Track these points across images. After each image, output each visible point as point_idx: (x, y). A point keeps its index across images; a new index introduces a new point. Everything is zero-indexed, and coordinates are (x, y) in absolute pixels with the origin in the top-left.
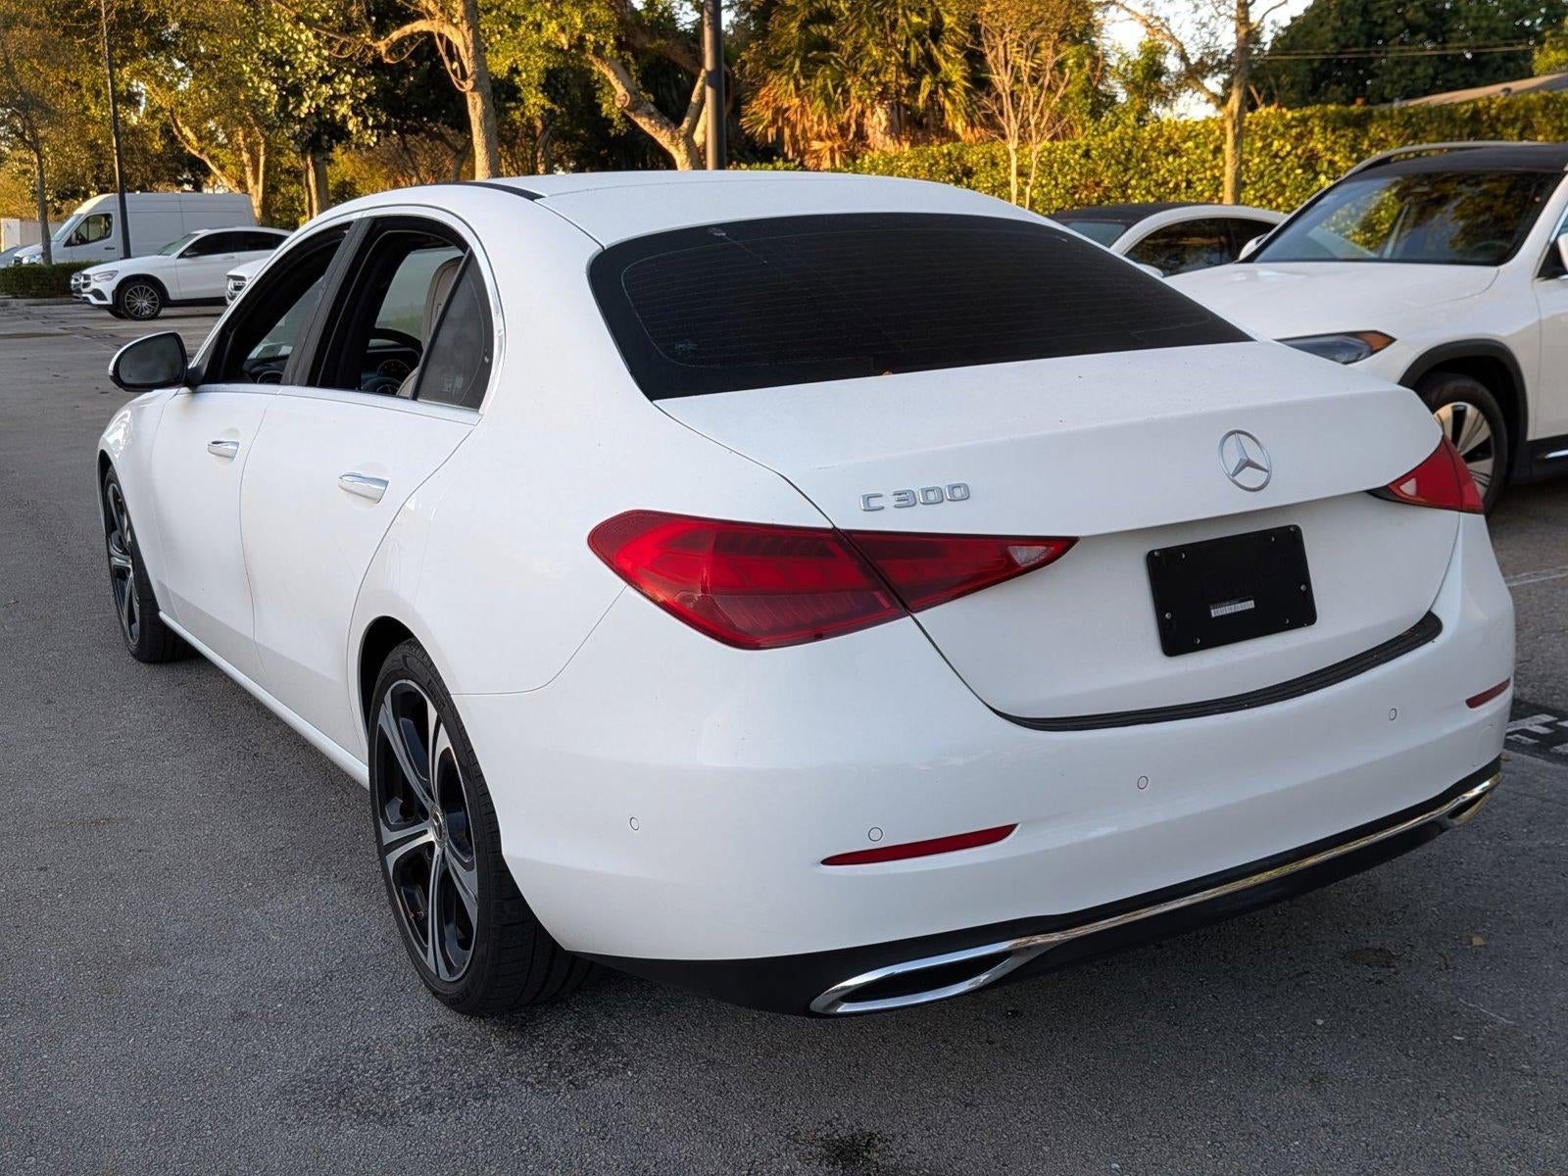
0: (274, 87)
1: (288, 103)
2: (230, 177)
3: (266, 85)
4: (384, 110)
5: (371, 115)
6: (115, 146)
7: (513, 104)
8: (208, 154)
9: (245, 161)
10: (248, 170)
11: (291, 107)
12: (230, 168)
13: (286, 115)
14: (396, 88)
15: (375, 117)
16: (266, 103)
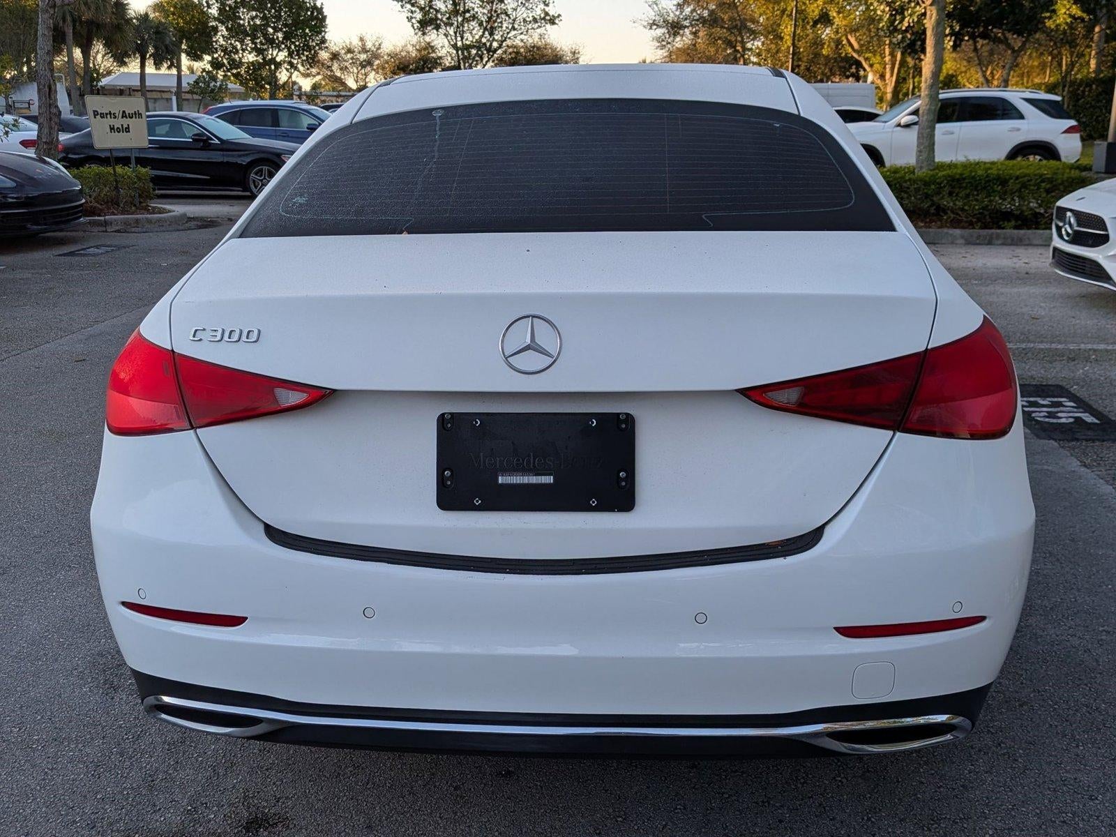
0: (887, 9)
1: (895, 20)
2: (875, 72)
3: (882, 7)
4: (957, 22)
5: (948, 25)
6: (791, 52)
7: (1048, 14)
8: (864, 57)
9: (887, 61)
10: (888, 70)
11: (897, 22)
12: (877, 66)
13: (892, 29)
14: (971, 6)
15: (951, 27)
16: (881, 19)
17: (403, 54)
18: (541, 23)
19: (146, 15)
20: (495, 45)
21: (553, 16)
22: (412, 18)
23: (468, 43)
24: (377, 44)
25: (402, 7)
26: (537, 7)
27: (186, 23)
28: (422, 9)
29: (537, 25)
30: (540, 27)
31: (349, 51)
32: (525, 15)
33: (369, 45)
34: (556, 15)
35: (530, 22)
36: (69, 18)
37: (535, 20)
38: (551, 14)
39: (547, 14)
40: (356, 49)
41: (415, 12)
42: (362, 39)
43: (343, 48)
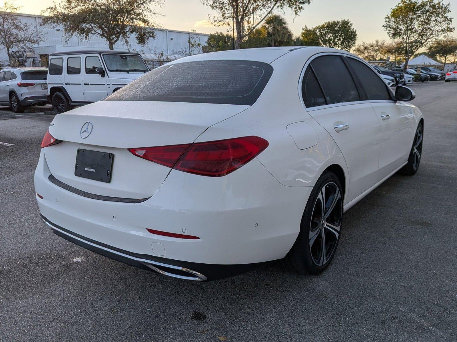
17: (391, 46)
18: (445, 32)
19: (299, 38)
20: (423, 41)
21: (451, 28)
22: (389, 33)
23: (412, 41)
24: (383, 43)
25: (386, 29)
26: (444, 25)
27: (307, 40)
28: (394, 29)
29: (443, 32)
30: (444, 33)
31: (372, 46)
32: (438, 29)
33: (380, 44)
34: (453, 28)
35: (440, 31)
36: (273, 40)
37: (442, 30)
38: (450, 27)
39: (448, 28)
40: (374, 46)
41: (391, 30)
42: (377, 42)
43: (369, 45)
